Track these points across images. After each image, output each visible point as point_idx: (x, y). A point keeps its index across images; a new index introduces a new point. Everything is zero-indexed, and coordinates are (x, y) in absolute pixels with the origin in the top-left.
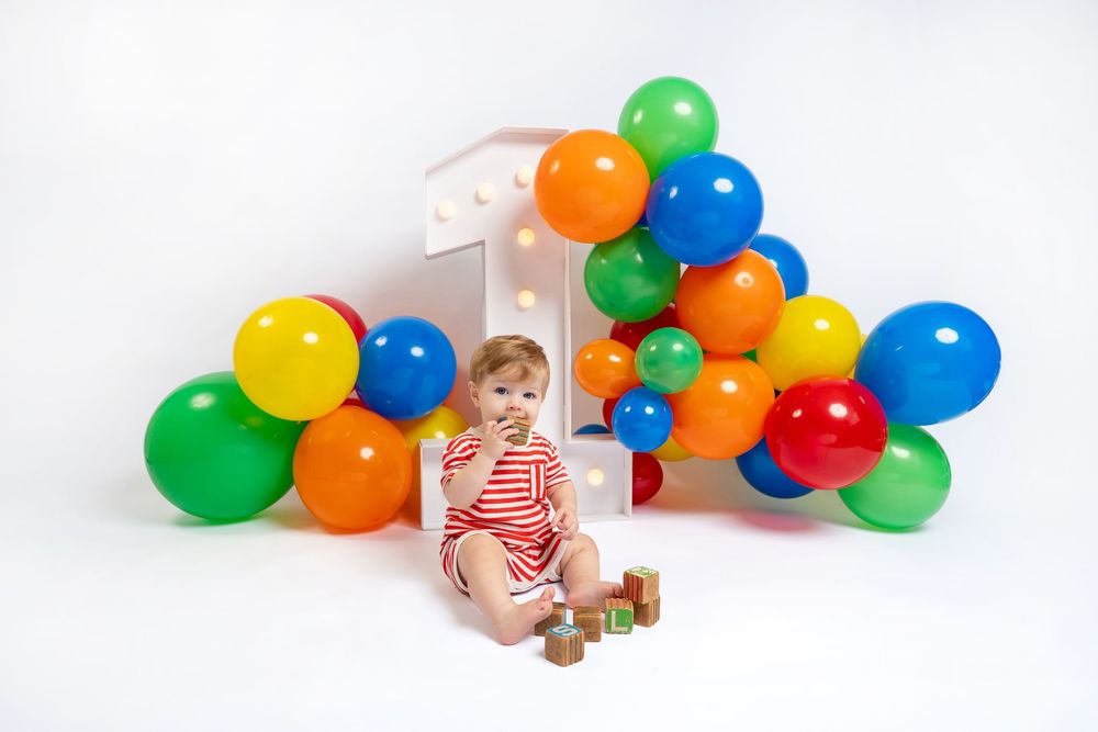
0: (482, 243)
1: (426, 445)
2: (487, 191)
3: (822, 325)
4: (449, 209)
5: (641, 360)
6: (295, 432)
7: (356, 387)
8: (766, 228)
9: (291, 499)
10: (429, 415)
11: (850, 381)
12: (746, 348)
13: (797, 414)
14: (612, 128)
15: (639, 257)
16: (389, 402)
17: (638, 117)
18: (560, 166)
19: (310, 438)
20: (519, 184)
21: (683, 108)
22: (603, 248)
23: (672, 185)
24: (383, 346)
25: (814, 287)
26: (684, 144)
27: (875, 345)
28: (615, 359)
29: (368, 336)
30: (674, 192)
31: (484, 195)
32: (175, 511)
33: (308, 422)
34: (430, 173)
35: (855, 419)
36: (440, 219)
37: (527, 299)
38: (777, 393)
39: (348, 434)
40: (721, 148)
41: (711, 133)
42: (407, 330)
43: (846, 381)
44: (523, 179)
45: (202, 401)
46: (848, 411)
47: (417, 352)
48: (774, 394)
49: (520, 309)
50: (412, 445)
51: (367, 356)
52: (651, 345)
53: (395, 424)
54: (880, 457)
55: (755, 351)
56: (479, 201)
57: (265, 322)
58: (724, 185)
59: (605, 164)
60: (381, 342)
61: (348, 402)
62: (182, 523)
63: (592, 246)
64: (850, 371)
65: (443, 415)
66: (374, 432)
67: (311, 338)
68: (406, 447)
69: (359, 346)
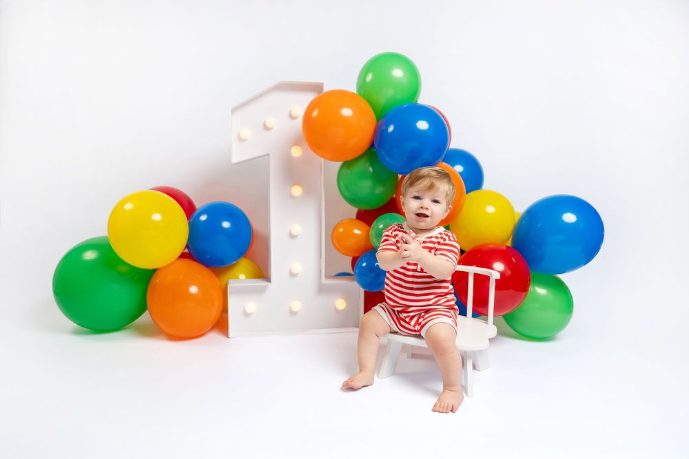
0: (268, 154)
1: (232, 285)
2: (271, 122)
3: (490, 209)
4: (246, 133)
5: (374, 233)
6: (147, 276)
7: (187, 247)
9: (145, 317)
10: (235, 264)
11: (507, 247)
14: (353, 88)
15: (371, 169)
16: (208, 256)
17: (369, 78)
18: (318, 113)
19: (157, 280)
20: (292, 117)
21: (398, 73)
22: (347, 164)
23: (391, 124)
24: (204, 221)
26: (399, 96)
27: (524, 222)
28: (357, 232)
29: (196, 213)
30: (392, 128)
31: (269, 124)
32: (72, 325)
33: (156, 269)
34: (234, 110)
36: (241, 140)
37: (297, 191)
39: (181, 277)
40: (422, 100)
41: (415, 89)
42: (221, 211)
43: (505, 248)
44: (294, 114)
45: (90, 255)
46: (506, 267)
47: (226, 225)
49: (292, 197)
50: (223, 284)
51: (194, 227)
52: (379, 224)
53: (214, 272)
54: (526, 295)
56: (266, 128)
57: (128, 206)
58: (423, 125)
59: (347, 112)
60: (203, 218)
61: (183, 256)
62: (77, 333)
63: (340, 164)
65: (244, 264)
66: (198, 276)
67: (157, 217)
68: (219, 284)
69: (189, 222)
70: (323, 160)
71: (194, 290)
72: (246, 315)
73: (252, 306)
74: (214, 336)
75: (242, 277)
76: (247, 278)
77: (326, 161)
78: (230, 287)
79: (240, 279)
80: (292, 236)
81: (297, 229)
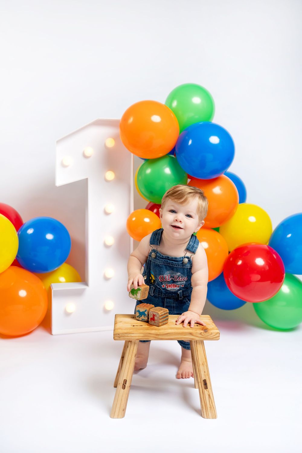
1: (55, 287)
4: (69, 161)
10: (57, 270)
11: (268, 246)
12: (216, 226)
13: (240, 263)
16: (34, 264)
18: (133, 120)
23: (190, 139)
24: (31, 235)
26: (197, 117)
29: (24, 227)
30: (190, 142)
31: (87, 153)
34: (59, 142)
35: (267, 268)
39: (12, 284)
41: (211, 112)
43: (266, 246)
46: (265, 262)
47: (50, 237)
48: (228, 252)
50: (47, 288)
51: (22, 239)
55: (219, 227)
58: (214, 140)
59: (156, 119)
60: (30, 231)
64: (267, 243)
65: (64, 269)
66: (26, 282)
68: (44, 288)
69: (18, 234)
70: (132, 155)
71: (23, 293)
72: (67, 314)
73: (71, 305)
74: (40, 333)
75: (62, 279)
76: (67, 282)
77: (135, 155)
78: (54, 291)
79: (61, 282)
80: (106, 246)
81: (111, 241)
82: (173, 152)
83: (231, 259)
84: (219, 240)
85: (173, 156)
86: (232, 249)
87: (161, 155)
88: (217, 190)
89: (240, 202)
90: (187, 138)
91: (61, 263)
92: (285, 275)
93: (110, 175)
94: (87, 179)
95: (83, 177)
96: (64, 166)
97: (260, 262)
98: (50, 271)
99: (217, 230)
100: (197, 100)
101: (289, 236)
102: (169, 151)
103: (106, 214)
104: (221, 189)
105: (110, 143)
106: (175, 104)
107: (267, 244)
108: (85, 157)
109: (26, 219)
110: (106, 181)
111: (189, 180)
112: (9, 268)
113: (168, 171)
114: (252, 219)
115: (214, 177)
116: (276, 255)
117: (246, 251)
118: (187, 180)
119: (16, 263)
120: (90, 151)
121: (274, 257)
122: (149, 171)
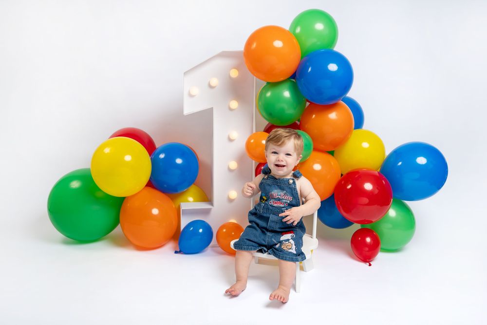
1: (184, 206)
4: (195, 91)
6: (122, 200)
8: (350, 94)
10: (186, 191)
12: (331, 149)
13: (349, 187)
16: (165, 186)
19: (128, 205)
22: (270, 85)
23: (310, 66)
24: (163, 158)
25: (366, 126)
26: (319, 43)
29: (157, 152)
30: (310, 69)
31: (213, 84)
33: (127, 197)
35: (376, 191)
38: (342, 175)
39: (146, 203)
41: (333, 39)
42: (175, 150)
45: (75, 184)
46: (373, 187)
47: (179, 161)
48: (340, 175)
50: (177, 206)
51: (155, 163)
53: (169, 196)
55: (334, 151)
58: (333, 67)
59: (278, 44)
60: (162, 156)
65: (193, 189)
66: (158, 201)
67: (128, 158)
68: (174, 206)
69: (151, 159)
71: (155, 211)
75: (191, 199)
76: (195, 201)
78: (182, 210)
79: (189, 202)
80: (230, 170)
81: (234, 165)
82: (294, 76)
83: (343, 182)
84: (332, 163)
85: (294, 80)
86: (344, 173)
87: (282, 79)
88: (333, 115)
89: (355, 129)
90: (308, 64)
91: (189, 185)
92: (392, 200)
93: (234, 104)
94: (212, 109)
95: (209, 107)
96: (191, 96)
97: (368, 186)
98: (179, 192)
99: (331, 153)
100: (319, 26)
101: (400, 163)
102: (289, 75)
103: (230, 140)
104: (336, 115)
105: (234, 74)
106: (298, 30)
107: (379, 170)
108: (211, 87)
109: (158, 144)
110: (231, 109)
111: (308, 104)
112: (144, 188)
113: (287, 94)
114: (365, 145)
115: (332, 103)
116: (385, 181)
117: (357, 176)
118: (306, 103)
119: (150, 184)
120: (215, 82)
121: (383, 183)
122: (269, 94)
